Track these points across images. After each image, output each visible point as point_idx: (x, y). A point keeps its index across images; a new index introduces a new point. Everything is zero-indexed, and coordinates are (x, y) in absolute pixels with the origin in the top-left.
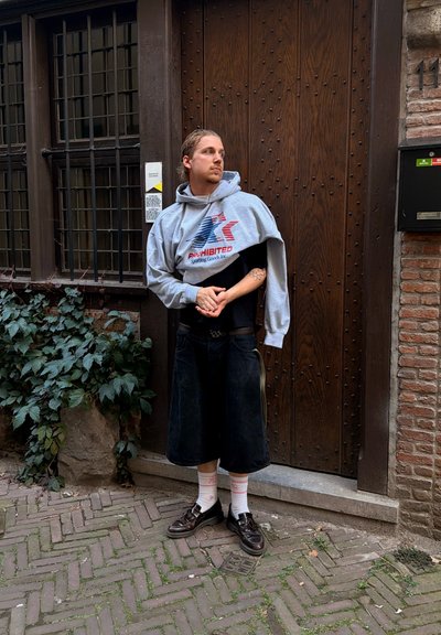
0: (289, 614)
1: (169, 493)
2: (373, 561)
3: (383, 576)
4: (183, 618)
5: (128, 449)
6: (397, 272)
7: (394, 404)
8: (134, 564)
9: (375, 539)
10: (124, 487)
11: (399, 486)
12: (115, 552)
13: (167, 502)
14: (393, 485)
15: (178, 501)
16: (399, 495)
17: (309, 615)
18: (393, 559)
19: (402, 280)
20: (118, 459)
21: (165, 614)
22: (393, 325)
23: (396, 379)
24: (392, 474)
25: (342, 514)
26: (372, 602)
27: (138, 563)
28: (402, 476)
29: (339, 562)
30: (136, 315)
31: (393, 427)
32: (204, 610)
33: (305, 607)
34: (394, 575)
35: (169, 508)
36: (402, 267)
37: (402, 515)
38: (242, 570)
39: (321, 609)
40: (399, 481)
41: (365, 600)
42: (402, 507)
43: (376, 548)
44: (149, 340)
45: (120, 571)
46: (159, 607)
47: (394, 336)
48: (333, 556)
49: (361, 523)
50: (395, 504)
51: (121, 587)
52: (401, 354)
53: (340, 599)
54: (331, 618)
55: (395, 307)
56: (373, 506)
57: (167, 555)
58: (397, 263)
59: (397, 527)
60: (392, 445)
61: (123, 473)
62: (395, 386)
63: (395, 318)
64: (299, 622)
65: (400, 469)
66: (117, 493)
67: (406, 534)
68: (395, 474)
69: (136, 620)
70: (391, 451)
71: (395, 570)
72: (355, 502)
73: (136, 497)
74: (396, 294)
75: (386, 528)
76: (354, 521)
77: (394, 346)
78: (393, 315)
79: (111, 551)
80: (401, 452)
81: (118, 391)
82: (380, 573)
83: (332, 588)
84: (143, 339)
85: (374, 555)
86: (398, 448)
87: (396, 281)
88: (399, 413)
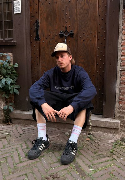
0: (84, 164)
1: (27, 125)
2: (113, 143)
3: (119, 147)
4: (36, 170)
5: (9, 108)
6: (121, 26)
7: (118, 82)
8: (13, 150)
9: (111, 135)
10: (8, 124)
11: (120, 114)
12: (4, 146)
13: (26, 128)
14: (117, 114)
15: (30, 127)
16: (120, 118)
17: (93, 164)
18: (120, 141)
19: (123, 29)
20: (5, 113)
21: (27, 169)
22: (119, 49)
23: (119, 71)
24: (117, 110)
25: (97, 127)
26: (118, 157)
27: (14, 150)
28: (121, 110)
29: (99, 144)
30: (11, 54)
31: (117, 91)
32: (46, 166)
33: (91, 161)
34: (123, 147)
35: (27, 130)
36: (123, 24)
37: (121, 125)
38: (60, 149)
39: (98, 161)
40: (120, 112)
41: (115, 157)
42: (121, 123)
43: (113, 138)
44: (17, 64)
45: (6, 153)
46: (25, 166)
47: (119, 54)
48: (96, 142)
49: (105, 130)
50: (119, 121)
51: (6, 159)
52: (122, 61)
53: (104, 157)
54: (103, 164)
55: (120, 41)
56: (110, 123)
57: (27, 146)
58: (121, 22)
59: (119, 130)
60: (117, 98)
61: (7, 118)
62: (119, 74)
63: (120, 46)
64: (90, 167)
65: (120, 108)
66: (5, 126)
67: (123, 133)
68: (118, 110)
69: (13, 172)
70: (116, 100)
71: (123, 145)
72: (102, 122)
73: (13, 127)
74: (120, 36)
75: (115, 131)
76: (102, 129)
77: (119, 58)
78: (119, 45)
79: (2, 146)
80: (121, 101)
81: (4, 84)
82: (117, 146)
83: (100, 153)
84: (14, 64)
85: (113, 141)
86: (120, 99)
87: (120, 30)
88: (120, 85)
